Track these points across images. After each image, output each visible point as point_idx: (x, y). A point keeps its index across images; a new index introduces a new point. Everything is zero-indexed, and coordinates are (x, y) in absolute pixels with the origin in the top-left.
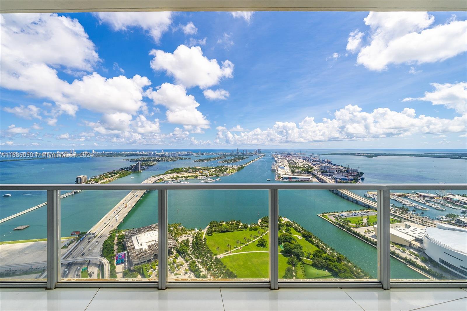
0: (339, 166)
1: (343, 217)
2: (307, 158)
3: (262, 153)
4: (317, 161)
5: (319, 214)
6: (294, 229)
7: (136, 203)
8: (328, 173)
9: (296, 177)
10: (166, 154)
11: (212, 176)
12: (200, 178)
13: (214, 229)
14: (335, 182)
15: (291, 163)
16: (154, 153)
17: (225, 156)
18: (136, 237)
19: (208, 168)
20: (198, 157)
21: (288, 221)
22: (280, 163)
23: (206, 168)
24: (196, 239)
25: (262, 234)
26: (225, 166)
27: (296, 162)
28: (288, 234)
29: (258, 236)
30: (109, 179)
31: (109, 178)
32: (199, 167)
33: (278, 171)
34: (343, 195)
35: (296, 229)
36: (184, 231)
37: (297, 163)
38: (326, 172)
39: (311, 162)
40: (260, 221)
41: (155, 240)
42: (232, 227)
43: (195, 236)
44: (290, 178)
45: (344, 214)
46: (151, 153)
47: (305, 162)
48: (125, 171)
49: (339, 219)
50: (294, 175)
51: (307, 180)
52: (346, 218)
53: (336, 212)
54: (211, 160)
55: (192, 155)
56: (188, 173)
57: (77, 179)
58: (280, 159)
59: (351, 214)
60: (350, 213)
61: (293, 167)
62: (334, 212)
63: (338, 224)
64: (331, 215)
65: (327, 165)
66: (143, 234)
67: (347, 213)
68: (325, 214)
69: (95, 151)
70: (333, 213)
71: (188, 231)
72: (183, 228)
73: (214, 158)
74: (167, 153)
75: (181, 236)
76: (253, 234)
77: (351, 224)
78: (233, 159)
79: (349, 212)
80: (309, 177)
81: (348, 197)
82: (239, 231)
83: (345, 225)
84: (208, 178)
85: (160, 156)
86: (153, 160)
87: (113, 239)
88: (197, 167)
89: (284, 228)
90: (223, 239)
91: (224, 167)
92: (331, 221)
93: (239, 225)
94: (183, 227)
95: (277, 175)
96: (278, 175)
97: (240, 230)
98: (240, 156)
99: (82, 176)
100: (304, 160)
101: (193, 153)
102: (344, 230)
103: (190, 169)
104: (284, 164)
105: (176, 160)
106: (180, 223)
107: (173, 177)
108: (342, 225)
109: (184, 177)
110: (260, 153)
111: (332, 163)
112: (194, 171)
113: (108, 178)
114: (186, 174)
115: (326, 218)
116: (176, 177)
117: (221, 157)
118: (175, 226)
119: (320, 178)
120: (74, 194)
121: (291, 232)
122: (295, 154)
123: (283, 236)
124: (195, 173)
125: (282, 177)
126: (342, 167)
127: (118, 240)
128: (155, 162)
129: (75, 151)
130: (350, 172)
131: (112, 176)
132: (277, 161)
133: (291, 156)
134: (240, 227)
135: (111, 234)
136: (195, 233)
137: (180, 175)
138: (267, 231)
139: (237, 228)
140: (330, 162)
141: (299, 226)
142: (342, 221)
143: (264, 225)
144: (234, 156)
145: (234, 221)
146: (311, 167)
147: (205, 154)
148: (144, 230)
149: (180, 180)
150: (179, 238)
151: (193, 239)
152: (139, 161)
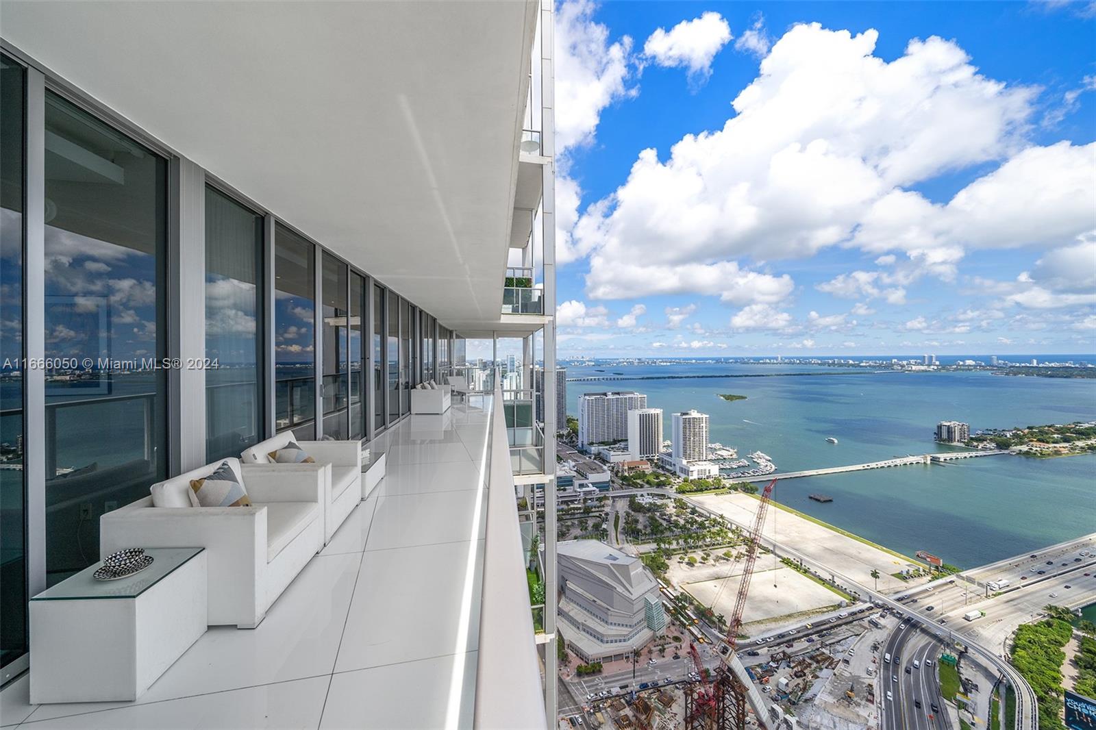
30: (1051, 445)
57: (940, 427)
87: (1059, 638)
99: (954, 422)
113: (1048, 442)
120: (929, 462)
127: (1080, 652)
129: (937, 358)
131: (1066, 440)
135: (1052, 617)
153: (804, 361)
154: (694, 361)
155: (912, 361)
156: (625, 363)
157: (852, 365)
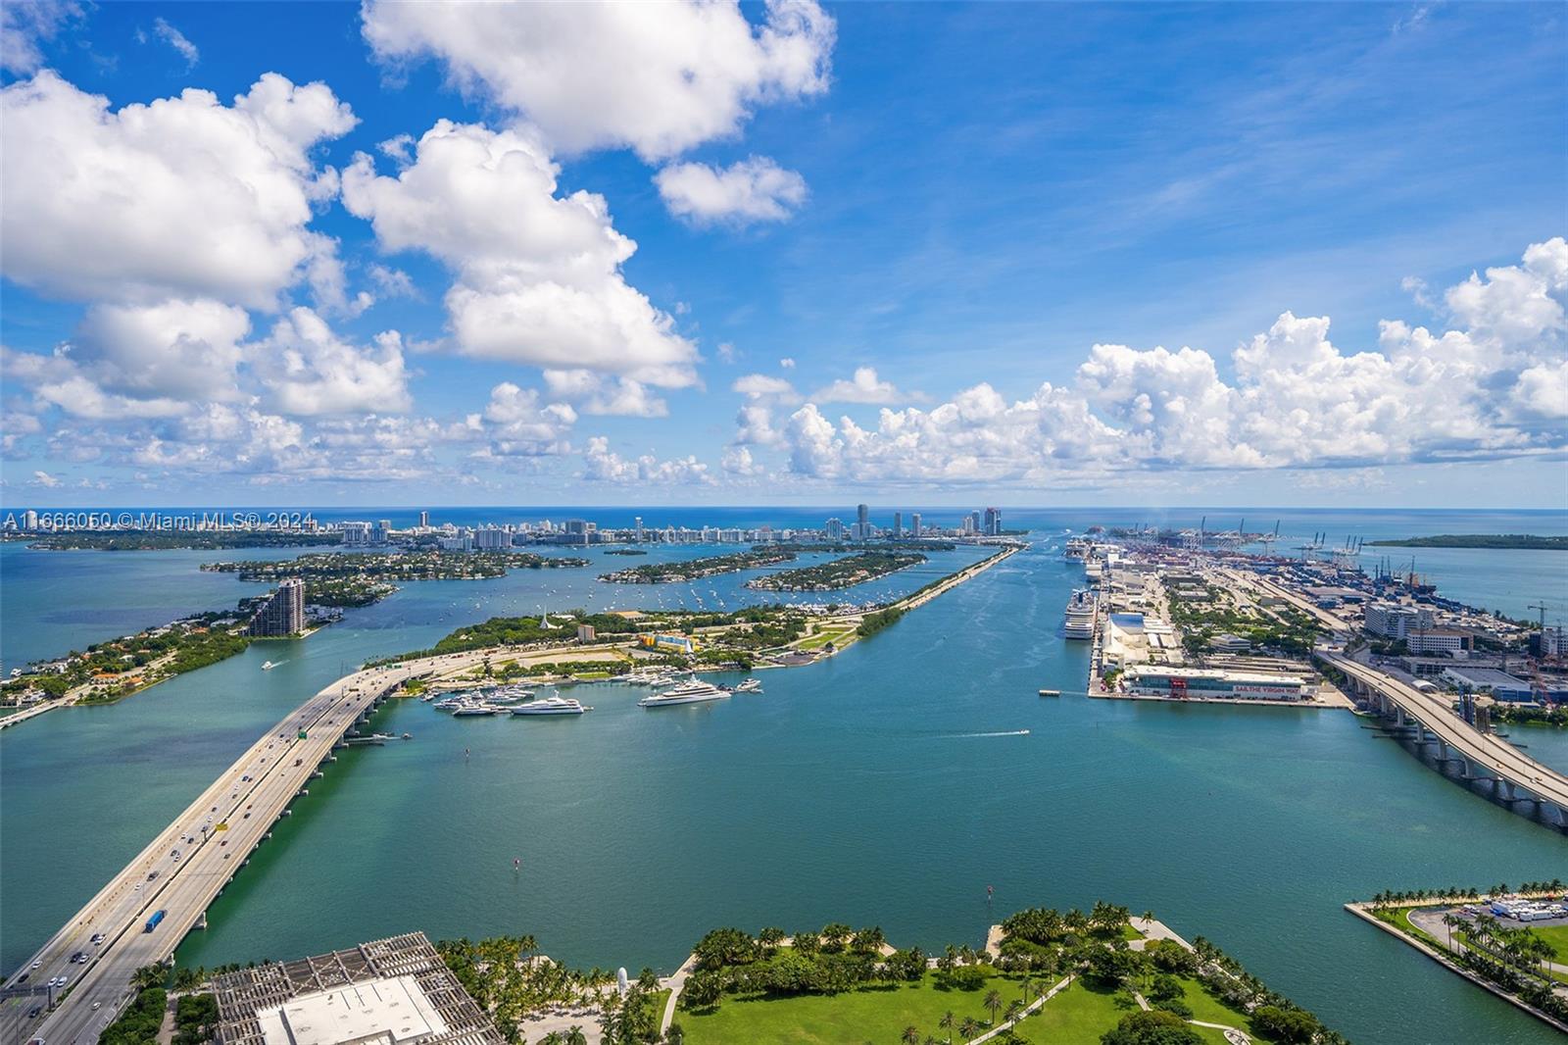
0: (1483, 612)
1: (1504, 923)
2: (1281, 562)
3: (1008, 533)
4: (1340, 581)
5: (1354, 902)
6: (1199, 988)
7: (275, 815)
8: (1412, 654)
9: (1214, 680)
10: (442, 534)
11: (713, 667)
12: (645, 677)
13: (726, 977)
14: (1456, 708)
15: (1182, 593)
16: (377, 532)
17: (787, 550)
18: (282, 1013)
19: (691, 618)
20: (628, 553)
21: (1167, 941)
22: (1120, 595)
23: (678, 619)
24: (625, 1032)
25: (1012, 1009)
26: (789, 606)
27: (1212, 590)
28: (1168, 1014)
29: (989, 1022)
30: (122, 676)
31: (124, 670)
32: (634, 615)
33: (1106, 641)
34: (1503, 788)
35: (1215, 988)
36: (552, 984)
37: (1224, 591)
38: (1401, 648)
39: (1309, 588)
40: (996, 934)
41: (390, 1034)
42: (831, 966)
43: (617, 1012)
44: (1176, 685)
45: (1515, 903)
46: (359, 531)
47: (1268, 590)
48: (212, 631)
49: (1480, 933)
50: (1202, 666)
51: (1286, 694)
52: (1527, 932)
53: (1463, 894)
54: (706, 571)
55: (595, 539)
56: (575, 644)
58: (1118, 566)
59: (1556, 907)
60: (1550, 899)
61: (1196, 618)
62: (1452, 894)
63: (1472, 966)
64: (1428, 909)
65: (1409, 606)
66: (319, 993)
67: (1533, 900)
68: (1392, 905)
70: (1441, 894)
71: (575, 985)
72: (546, 967)
73: (723, 562)
74: (451, 529)
75: (536, 1013)
76: (955, 1012)
77: (1556, 967)
78: (834, 569)
79: (1543, 894)
80: (1296, 680)
81: (1537, 804)
82: (874, 988)
83: (1519, 973)
84: (688, 677)
85: (410, 549)
86: (372, 572)
87: (152, 1022)
88: (622, 614)
89: (1140, 980)
90: (780, 1036)
91: (781, 616)
92: (1431, 944)
93: (874, 956)
94: (546, 958)
95: (1099, 662)
96: (1105, 662)
97: (878, 983)
98: (877, 547)
100: (1261, 573)
101: (601, 533)
102: (1514, 998)
103: (586, 622)
104: (1143, 601)
105: (502, 572)
106: (531, 938)
107: (488, 671)
108: (1502, 970)
109: (550, 667)
110: (999, 533)
111: (1434, 594)
112: (607, 634)
113: (116, 672)
114: (559, 656)
115: (1402, 929)
116: (501, 668)
117: (762, 553)
118: (500, 953)
119: (1365, 685)
121: (1188, 1002)
122: (1208, 539)
123: (1135, 1028)
124: (613, 650)
125: (1132, 679)
126: (1503, 619)
127: (178, 1028)
128: (381, 580)
130: (1553, 648)
131: (139, 662)
132: (1097, 581)
133: (1182, 552)
134: (878, 966)
135: (141, 989)
136: (615, 996)
137: (526, 658)
138: (1038, 993)
139: (861, 973)
140: (1424, 590)
141: (1235, 968)
142: (1502, 944)
143: (1019, 956)
144: (839, 548)
145: (845, 933)
146: (1309, 618)
147: (671, 535)
148: (327, 973)
149: (526, 688)
150: (526, 1021)
151: (603, 1032)
152: (292, 573)
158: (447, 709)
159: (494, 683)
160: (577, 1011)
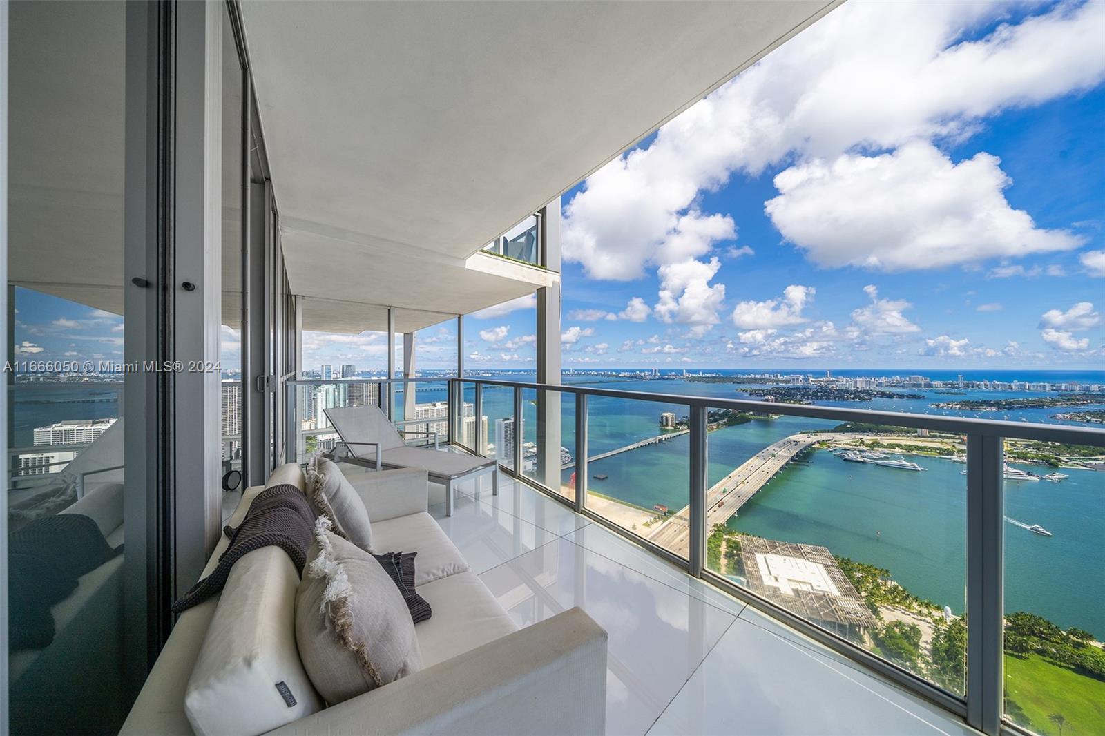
7: (763, 483)
10: (837, 381)
11: (1021, 461)
13: (1034, 643)
16: (807, 378)
17: (1096, 397)
18: (765, 558)
20: (953, 394)
24: (950, 640)
36: (900, 597)
43: (944, 628)
46: (797, 379)
55: (929, 385)
56: (915, 437)
57: (662, 418)
66: (780, 556)
69: (687, 371)
71: (915, 603)
72: (896, 588)
74: (842, 379)
75: (890, 607)
85: (823, 386)
86: (805, 395)
94: (894, 583)
99: (669, 413)
101: (933, 383)
106: (887, 571)
107: (862, 443)
109: (899, 446)
112: (938, 434)
114: (905, 441)
116: (870, 442)
117: (1070, 398)
118: (868, 571)
124: (941, 442)
127: (727, 548)
128: (808, 399)
129: (659, 371)
135: (717, 531)
136: (942, 619)
137: (884, 440)
147: (985, 385)
148: (783, 550)
149: (885, 454)
150: (884, 609)
151: (933, 634)
152: (770, 394)
153: (587, 372)
154: (510, 373)
155: (647, 373)
156: (452, 375)
157: (615, 375)
158: (840, 457)
159: (865, 449)
160: (915, 616)
